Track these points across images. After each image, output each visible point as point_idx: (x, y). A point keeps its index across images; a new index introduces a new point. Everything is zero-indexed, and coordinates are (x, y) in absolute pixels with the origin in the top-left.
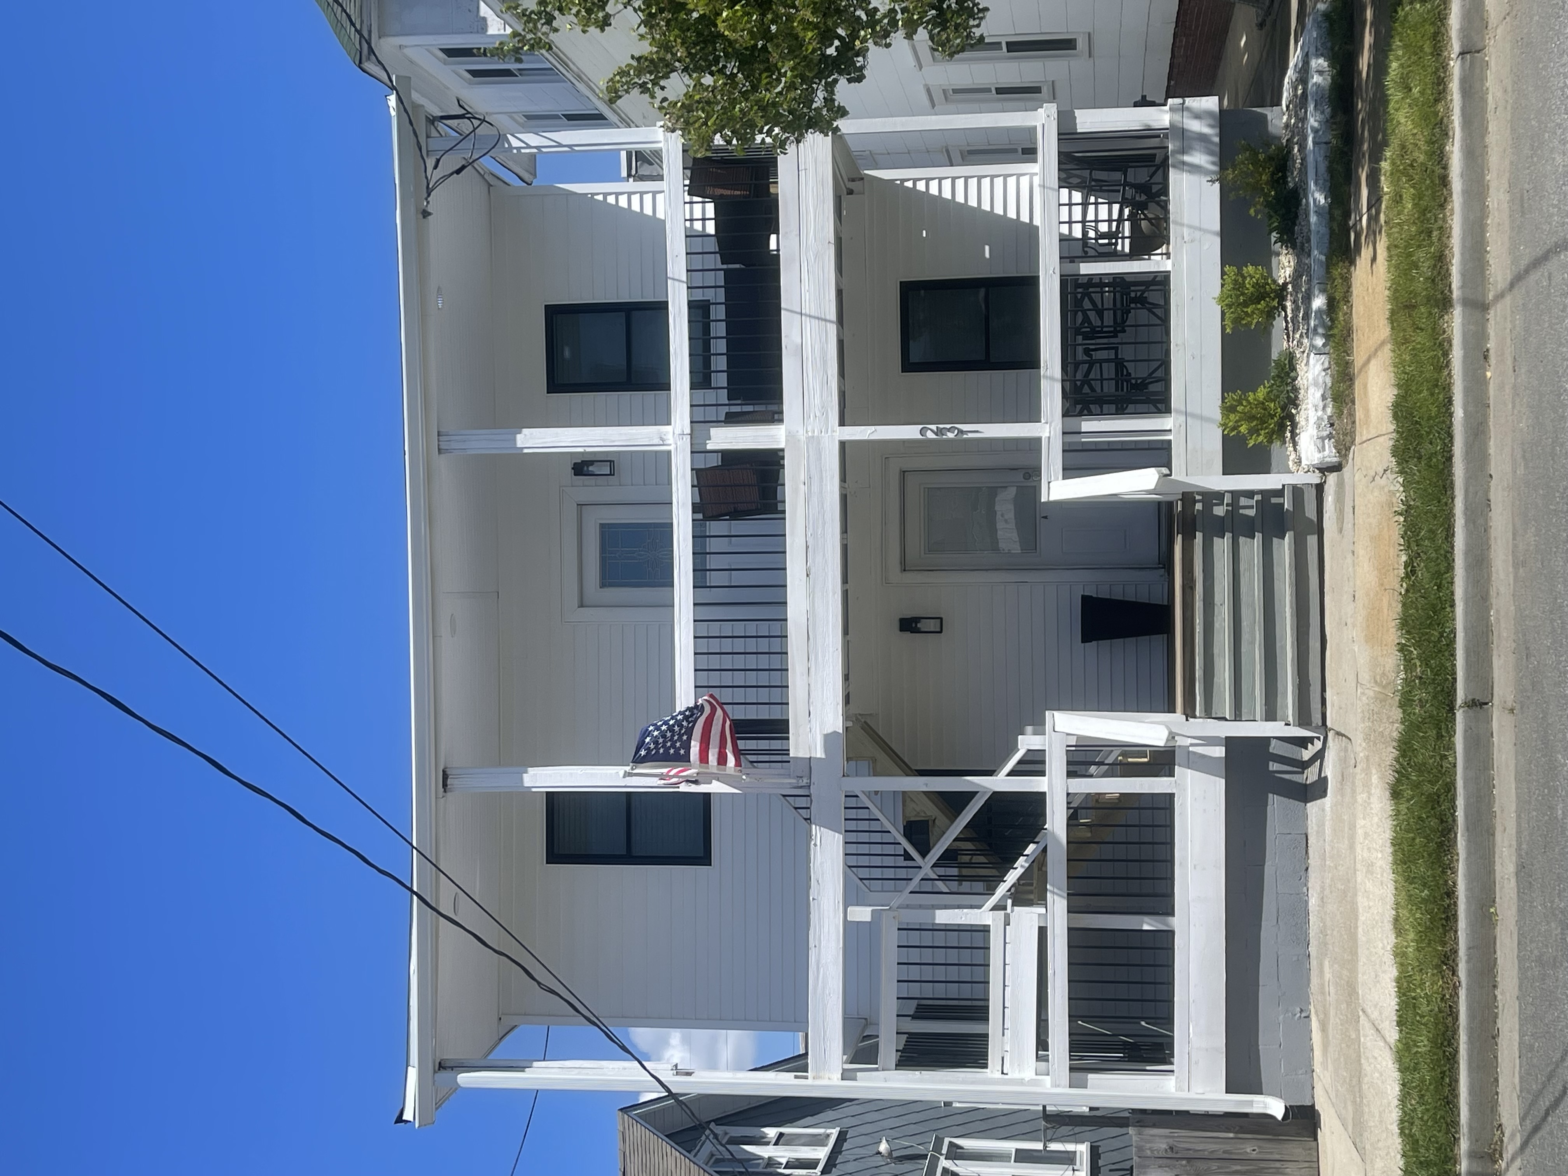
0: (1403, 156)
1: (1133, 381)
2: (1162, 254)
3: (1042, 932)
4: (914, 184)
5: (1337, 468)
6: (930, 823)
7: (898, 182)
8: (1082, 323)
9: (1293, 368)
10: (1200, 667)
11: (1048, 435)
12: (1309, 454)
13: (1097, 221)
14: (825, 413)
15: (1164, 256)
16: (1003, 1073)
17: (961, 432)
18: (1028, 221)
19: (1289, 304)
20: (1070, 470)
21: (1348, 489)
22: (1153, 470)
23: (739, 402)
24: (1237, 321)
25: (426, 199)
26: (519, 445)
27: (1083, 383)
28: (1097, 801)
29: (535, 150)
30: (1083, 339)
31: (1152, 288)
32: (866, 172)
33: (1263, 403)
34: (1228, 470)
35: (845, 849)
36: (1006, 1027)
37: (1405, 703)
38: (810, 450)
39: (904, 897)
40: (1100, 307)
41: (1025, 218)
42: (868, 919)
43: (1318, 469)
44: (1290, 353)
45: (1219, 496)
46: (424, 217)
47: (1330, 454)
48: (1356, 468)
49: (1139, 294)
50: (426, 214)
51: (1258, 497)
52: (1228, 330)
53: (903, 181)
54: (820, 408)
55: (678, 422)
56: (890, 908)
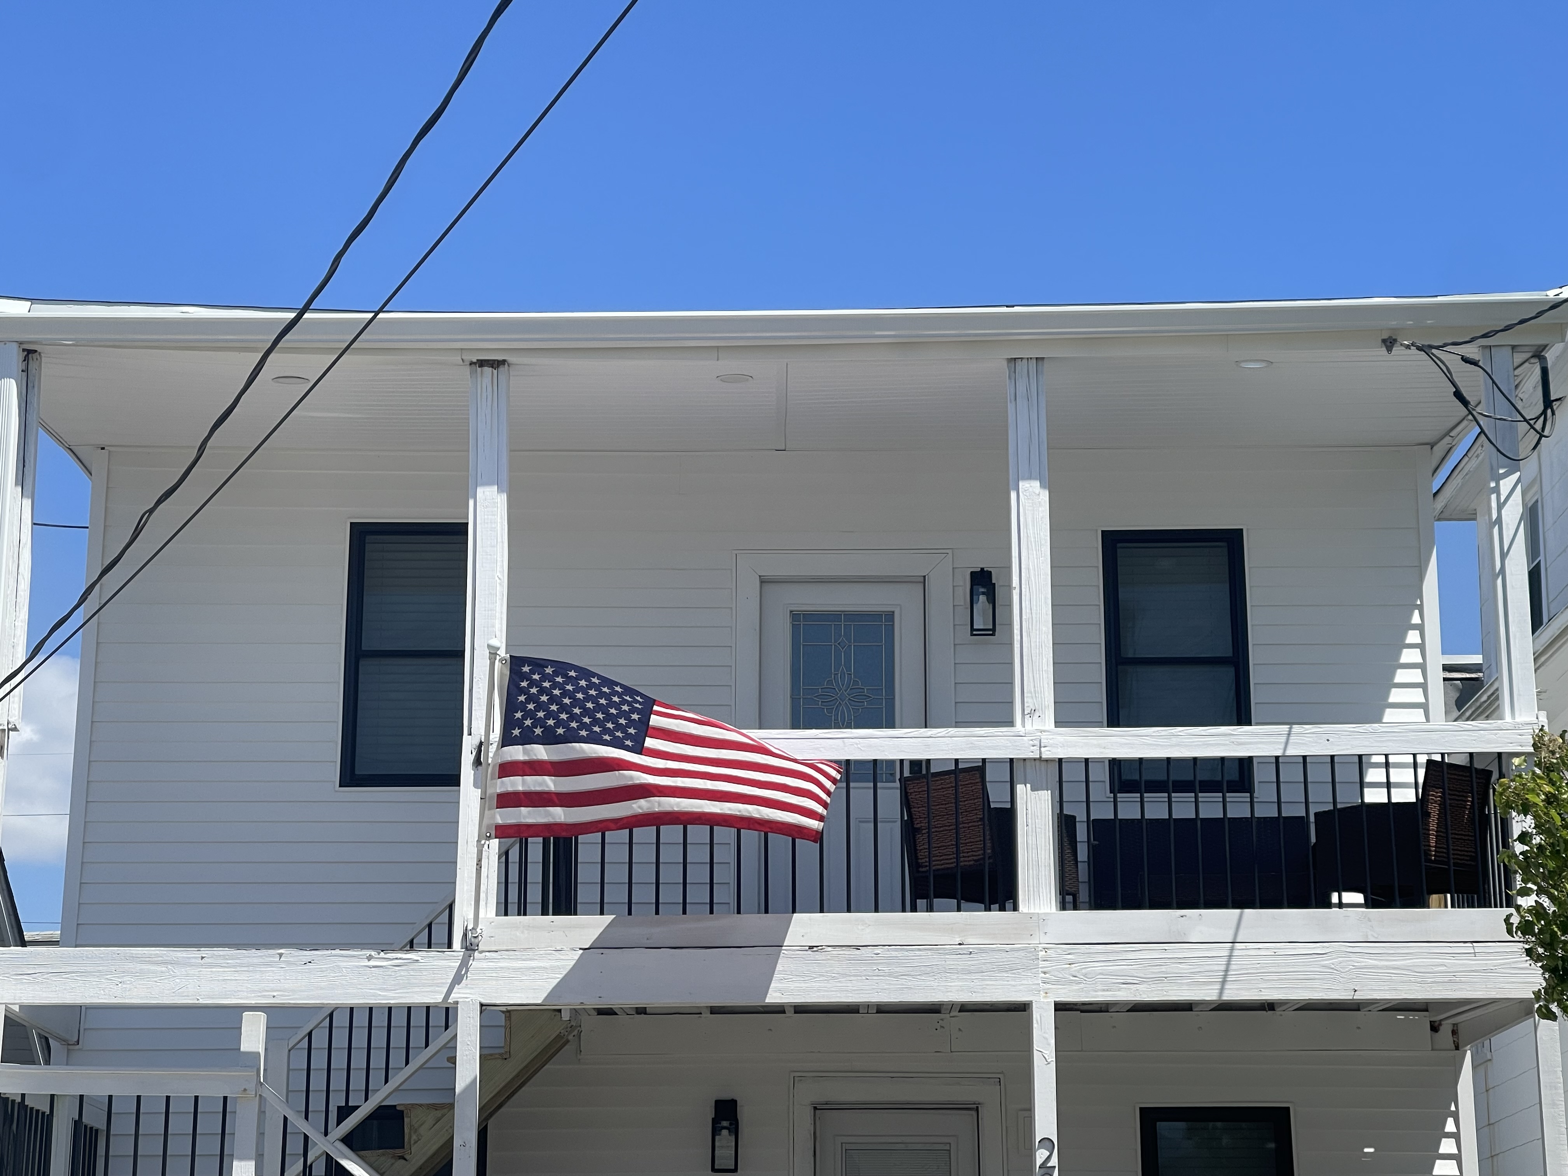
4: (1449, 1135)
6: (399, 1152)
7: (1453, 1108)
14: (1076, 979)
23: (1093, 838)
25: (1412, 344)
26: (1023, 485)
29: (1494, 516)
32: (1469, 1053)
35: (361, 1007)
38: (1016, 954)
39: (278, 1108)
42: (245, 1047)
46: (1384, 341)
50: (1389, 343)
53: (1456, 1116)
54: (1084, 971)
55: (1060, 738)
56: (261, 1084)
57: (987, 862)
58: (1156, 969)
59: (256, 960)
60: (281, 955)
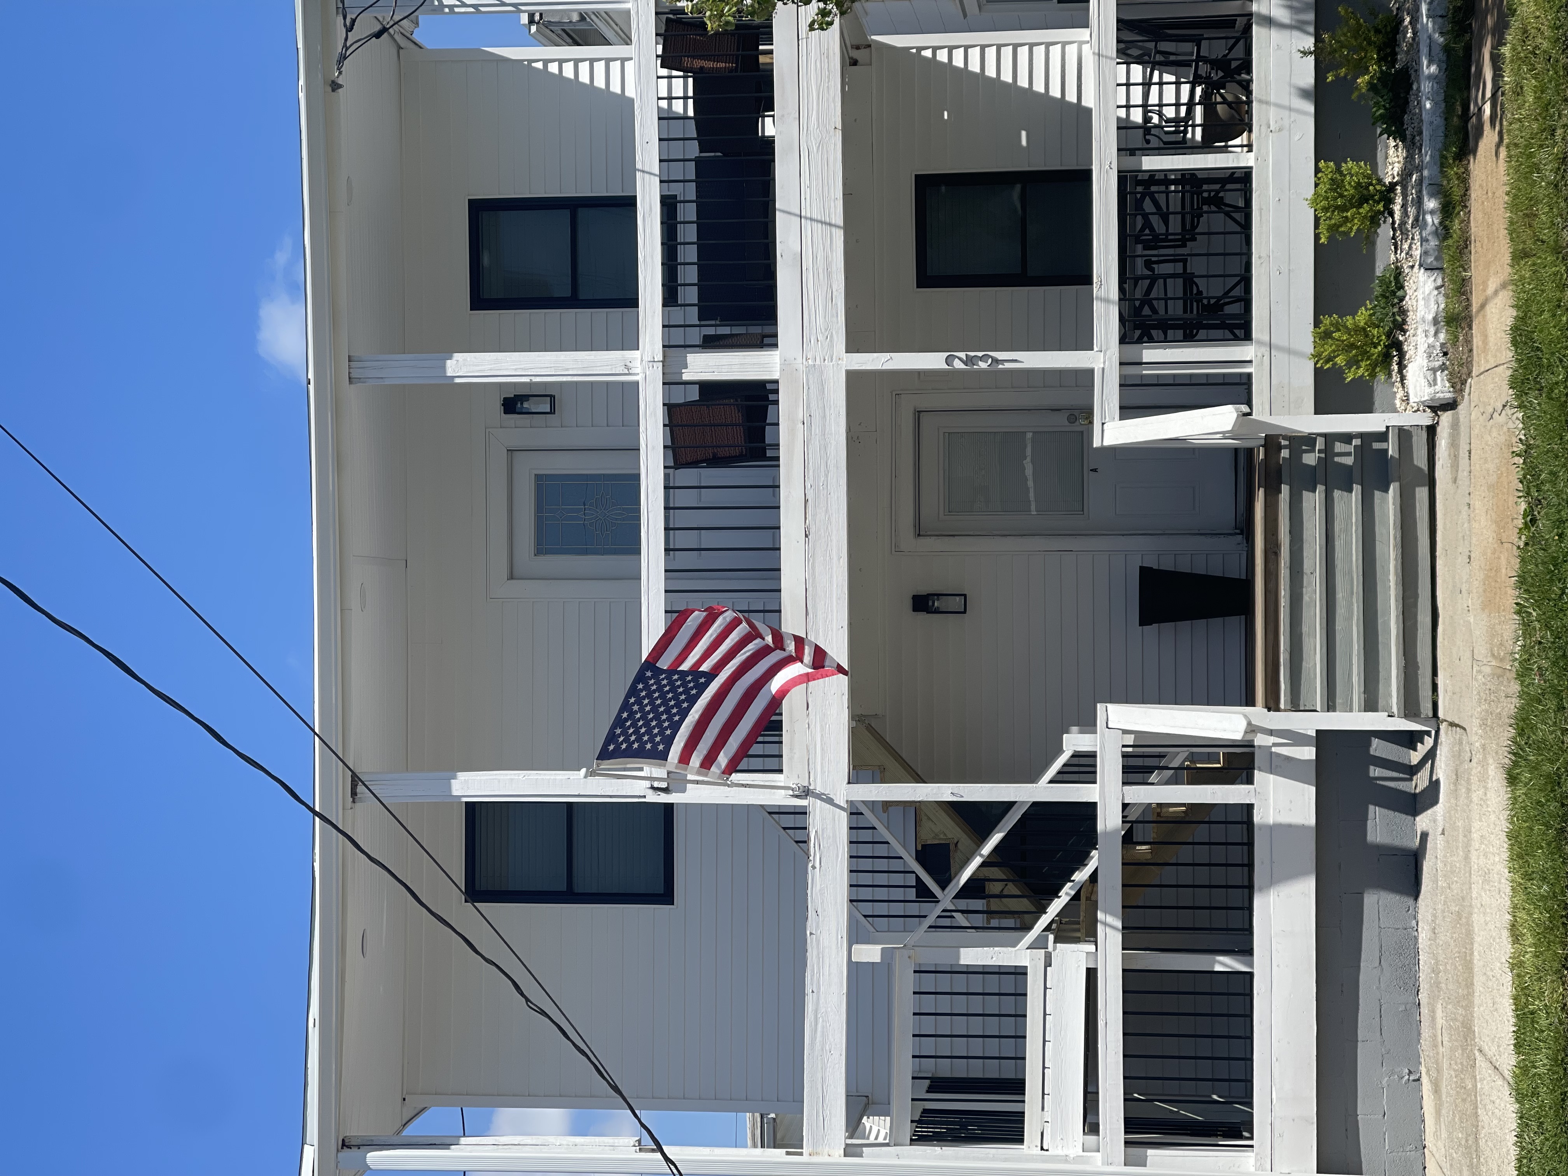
0: (1524, 42)
1: (1205, 302)
2: (1242, 146)
3: (1091, 975)
4: (934, 54)
5: (1451, 406)
6: (952, 847)
7: (914, 51)
8: (1142, 229)
9: (1401, 287)
10: (1285, 649)
11: (1102, 366)
12: (1418, 388)
13: (1161, 105)
14: (829, 338)
15: (1245, 149)
16: (1042, 1149)
17: (996, 361)
18: (1075, 101)
19: (1397, 208)
20: (1128, 410)
21: (1463, 429)
22: (1230, 408)
23: (713, 322)
24: (1333, 229)
25: (338, 69)
26: (449, 373)
27: (1143, 303)
28: (1159, 814)
29: (472, 10)
30: (1145, 249)
31: (1228, 186)
32: (873, 37)
33: (1364, 329)
34: (1321, 407)
36: (1046, 1092)
37: (1523, 674)
38: (811, 382)
39: (920, 935)
40: (1165, 210)
41: (1072, 97)
42: (877, 959)
43: (1429, 407)
44: (1397, 268)
45: (1309, 440)
46: (333, 90)
47: (1443, 390)
48: (1473, 405)
49: (1212, 194)
50: (335, 86)
51: (1356, 442)
52: (1322, 241)
53: (920, 49)
54: (823, 331)
55: (647, 346)
56: (905, 945)
57: (739, 402)
58: (821, 276)
59: (815, 953)
60: (811, 934)
